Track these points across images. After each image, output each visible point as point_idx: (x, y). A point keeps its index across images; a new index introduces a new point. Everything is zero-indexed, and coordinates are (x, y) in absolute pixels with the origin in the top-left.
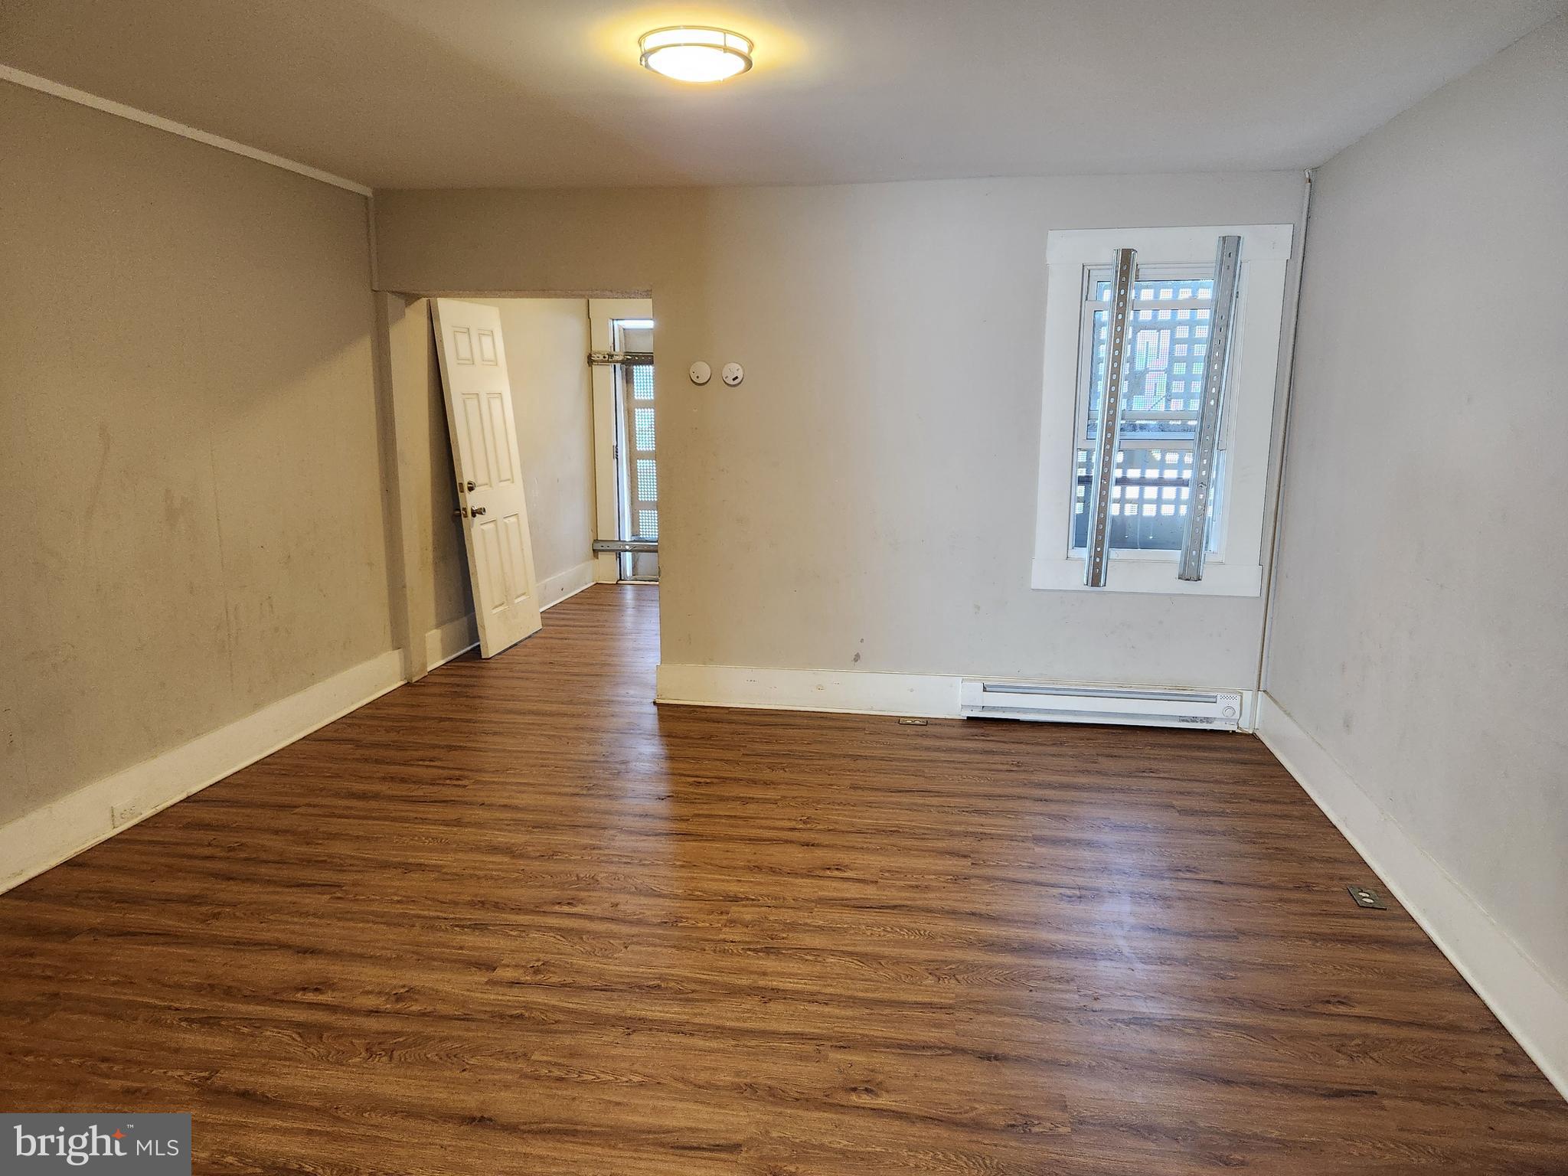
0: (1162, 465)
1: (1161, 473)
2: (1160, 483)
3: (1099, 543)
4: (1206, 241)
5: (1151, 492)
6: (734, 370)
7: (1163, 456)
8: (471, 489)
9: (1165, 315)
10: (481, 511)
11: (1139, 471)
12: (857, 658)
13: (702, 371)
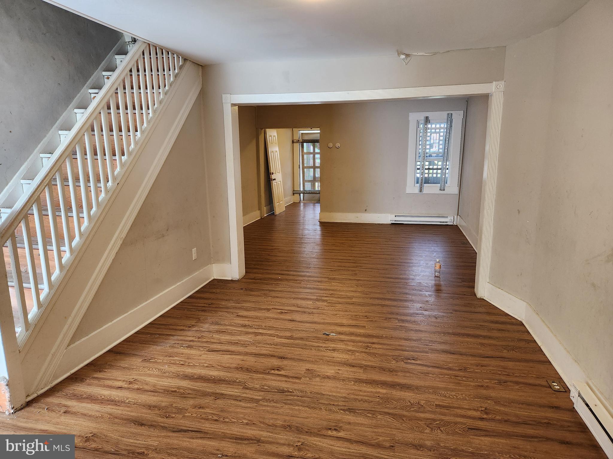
0: (437, 165)
1: (437, 167)
2: (437, 169)
3: (421, 183)
4: (444, 114)
5: (435, 171)
6: (338, 145)
7: (438, 163)
8: (273, 174)
9: (438, 130)
10: (275, 179)
11: (432, 166)
12: (366, 210)
13: (331, 145)
